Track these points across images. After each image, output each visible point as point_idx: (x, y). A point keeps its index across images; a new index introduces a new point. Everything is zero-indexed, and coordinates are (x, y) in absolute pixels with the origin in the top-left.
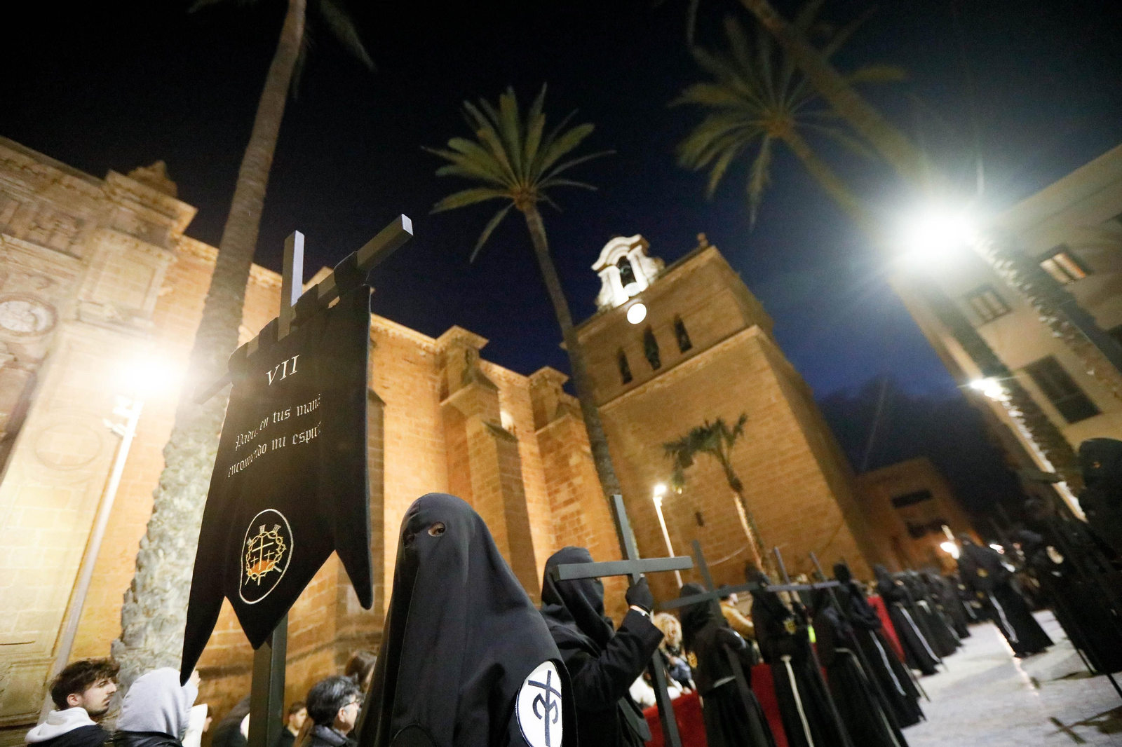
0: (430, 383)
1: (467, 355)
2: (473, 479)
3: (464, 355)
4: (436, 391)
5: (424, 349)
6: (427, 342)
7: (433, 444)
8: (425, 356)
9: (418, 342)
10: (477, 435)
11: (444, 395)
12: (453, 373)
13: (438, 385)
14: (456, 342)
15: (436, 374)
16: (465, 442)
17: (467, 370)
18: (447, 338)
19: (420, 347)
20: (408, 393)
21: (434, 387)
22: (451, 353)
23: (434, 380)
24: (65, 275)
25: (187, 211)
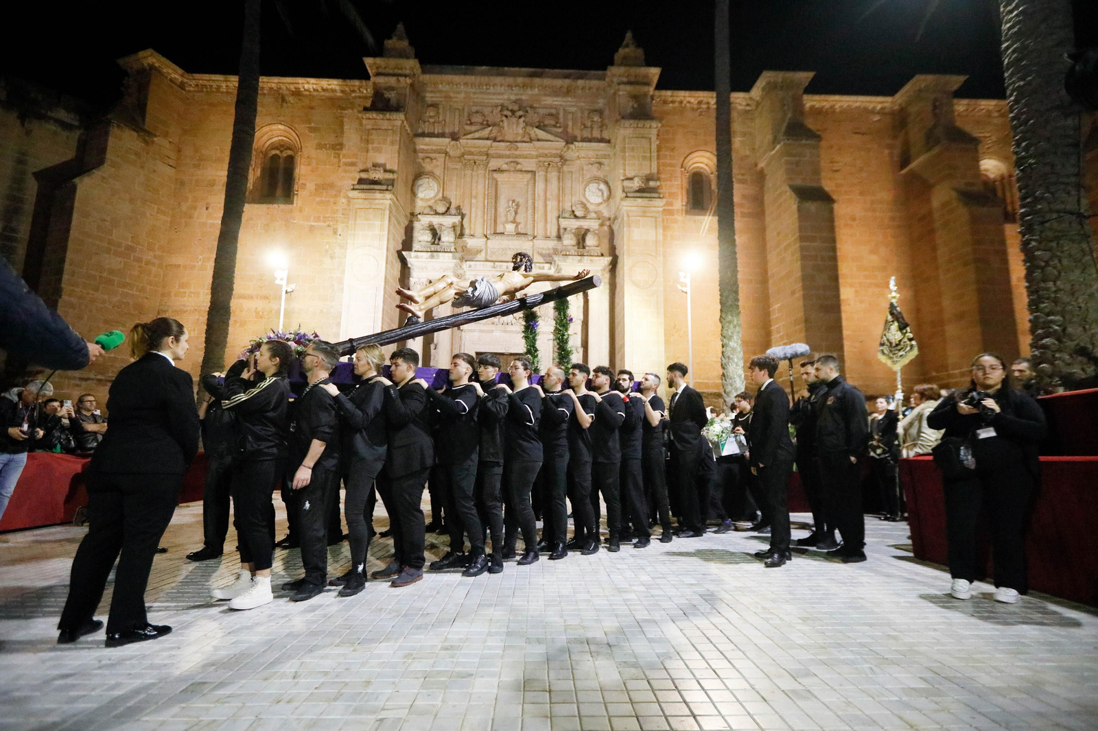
0: (887, 151)
1: (935, 107)
2: (939, 252)
3: (931, 108)
4: (896, 159)
5: (878, 113)
6: (882, 102)
7: (893, 219)
8: (879, 121)
9: (871, 106)
10: (944, 205)
11: (905, 161)
12: (916, 134)
13: (897, 151)
14: (919, 95)
15: (895, 137)
16: (930, 213)
17: (935, 126)
18: (907, 92)
19: (873, 112)
20: (861, 170)
21: (891, 155)
22: (913, 109)
23: (890, 147)
24: (605, 156)
25: (655, 72)
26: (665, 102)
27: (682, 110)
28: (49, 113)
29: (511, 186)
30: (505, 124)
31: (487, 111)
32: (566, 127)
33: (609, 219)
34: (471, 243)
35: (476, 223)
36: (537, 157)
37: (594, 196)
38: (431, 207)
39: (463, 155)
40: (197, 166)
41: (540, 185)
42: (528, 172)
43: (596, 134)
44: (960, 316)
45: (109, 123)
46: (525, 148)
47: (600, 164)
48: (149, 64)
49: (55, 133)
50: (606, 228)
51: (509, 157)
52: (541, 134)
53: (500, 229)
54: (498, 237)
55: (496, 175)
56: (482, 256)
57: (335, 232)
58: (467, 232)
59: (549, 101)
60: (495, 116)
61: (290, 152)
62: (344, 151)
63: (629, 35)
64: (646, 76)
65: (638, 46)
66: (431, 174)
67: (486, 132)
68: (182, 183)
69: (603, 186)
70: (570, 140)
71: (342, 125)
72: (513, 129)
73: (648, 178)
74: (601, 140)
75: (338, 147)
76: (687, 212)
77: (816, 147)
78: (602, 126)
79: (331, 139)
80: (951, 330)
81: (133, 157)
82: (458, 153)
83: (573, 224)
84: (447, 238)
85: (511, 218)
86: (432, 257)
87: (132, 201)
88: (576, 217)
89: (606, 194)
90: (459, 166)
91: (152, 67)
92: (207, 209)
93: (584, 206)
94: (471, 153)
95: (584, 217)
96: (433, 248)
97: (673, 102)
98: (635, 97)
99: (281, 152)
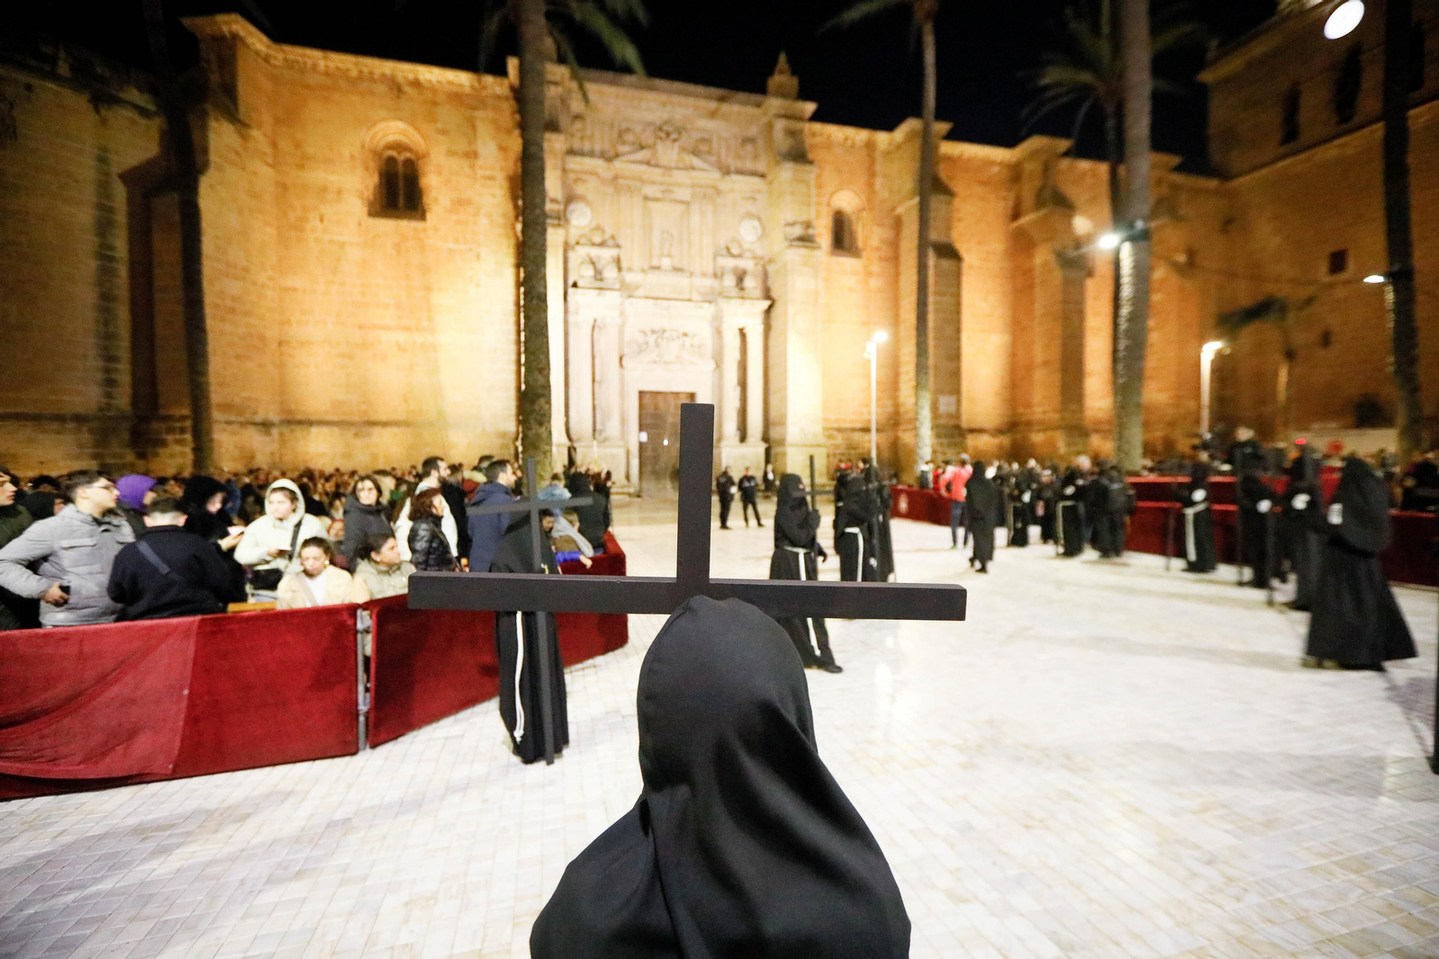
0: (1002, 204)
1: (1045, 170)
2: (1036, 306)
3: (1041, 169)
4: (1009, 212)
5: (997, 164)
6: (1004, 154)
7: (1002, 269)
8: (999, 172)
9: (993, 157)
10: (1045, 264)
11: (1016, 215)
12: (1028, 191)
13: (1011, 204)
14: (1033, 155)
15: (1010, 190)
16: (1031, 270)
17: (1044, 187)
18: (1025, 148)
19: (994, 161)
20: (981, 220)
21: (1005, 206)
22: (1028, 167)
23: (1005, 199)
24: (759, 192)
25: (810, 107)
26: (814, 135)
27: (829, 145)
28: (122, 95)
29: (664, 215)
30: (660, 146)
31: (638, 129)
32: (719, 154)
33: (762, 258)
34: (630, 278)
35: (632, 257)
36: (693, 186)
37: (748, 233)
38: (585, 236)
39: (616, 178)
40: (301, 167)
41: (695, 219)
42: (682, 202)
43: (749, 165)
44: (1046, 363)
45: (204, 115)
46: (680, 176)
47: (754, 199)
48: (231, 33)
49: (133, 122)
50: (760, 268)
51: (661, 184)
52: (696, 162)
53: (655, 262)
54: (656, 272)
55: (651, 205)
56: (640, 292)
57: (478, 257)
58: (624, 265)
59: (703, 123)
60: (648, 138)
61: (408, 155)
62: (480, 162)
63: (783, 58)
64: (802, 111)
65: (794, 73)
66: (582, 198)
67: (642, 155)
68: (284, 187)
69: (756, 223)
70: (726, 172)
71: (474, 127)
72: (668, 153)
73: (808, 225)
74: (754, 174)
75: (472, 155)
76: (833, 254)
77: (950, 203)
78: (756, 157)
79: (462, 145)
80: (1039, 375)
81: (233, 157)
82: (608, 175)
83: (729, 263)
84: (610, 273)
85: (666, 252)
86: (599, 295)
87: (240, 212)
88: (733, 256)
89: (759, 231)
90: (611, 189)
91: (235, 36)
92: (322, 220)
93: (740, 246)
94: (624, 178)
95: (740, 256)
96: (599, 284)
97: (821, 135)
98: (792, 133)
99: (399, 153)
